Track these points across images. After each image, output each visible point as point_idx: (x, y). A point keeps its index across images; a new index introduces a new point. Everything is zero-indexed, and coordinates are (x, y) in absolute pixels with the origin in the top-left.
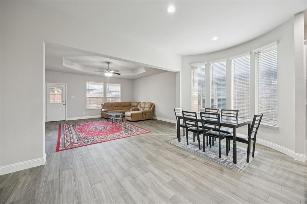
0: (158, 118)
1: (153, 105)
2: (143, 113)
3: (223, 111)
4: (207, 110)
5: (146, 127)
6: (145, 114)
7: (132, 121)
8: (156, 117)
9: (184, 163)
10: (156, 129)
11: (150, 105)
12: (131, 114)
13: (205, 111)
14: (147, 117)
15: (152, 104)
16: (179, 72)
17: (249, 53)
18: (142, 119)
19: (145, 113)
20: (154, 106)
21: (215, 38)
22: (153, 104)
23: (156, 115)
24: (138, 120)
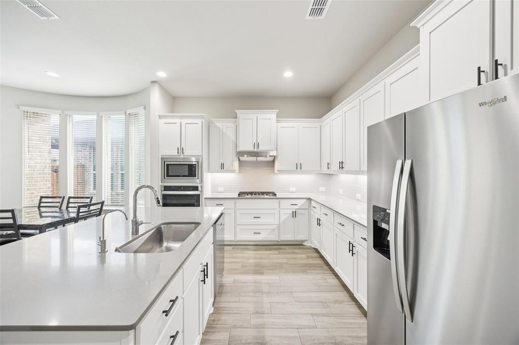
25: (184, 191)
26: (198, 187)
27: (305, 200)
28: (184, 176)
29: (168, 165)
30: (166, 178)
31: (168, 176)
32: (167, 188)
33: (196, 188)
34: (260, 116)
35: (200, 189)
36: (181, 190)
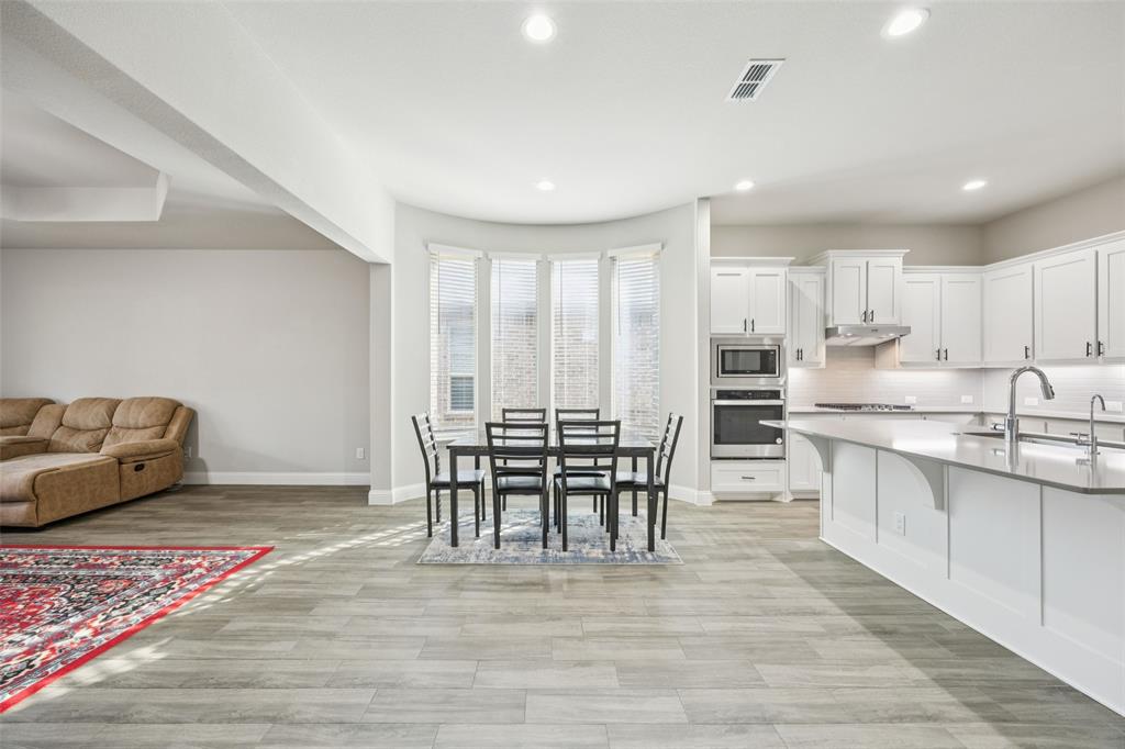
0: (216, 478)
1: (182, 414)
2: (120, 463)
3: (560, 415)
4: (508, 415)
5: (201, 534)
6: (139, 468)
7: (41, 523)
8: (206, 470)
9: (570, 607)
10: (280, 529)
11: (163, 414)
12: (35, 477)
13: (504, 420)
14: (149, 481)
15: (174, 407)
16: (387, 265)
17: (598, 254)
18: (117, 500)
19: (138, 461)
20: (192, 417)
21: (546, 186)
22: (181, 405)
23: (202, 461)
24: (92, 507)
25: (753, 399)
26: (779, 392)
27: (971, 417)
28: (753, 372)
29: (723, 352)
30: (720, 375)
31: (724, 372)
32: (722, 395)
33: (775, 395)
34: (873, 261)
35: (782, 396)
36: (748, 399)
